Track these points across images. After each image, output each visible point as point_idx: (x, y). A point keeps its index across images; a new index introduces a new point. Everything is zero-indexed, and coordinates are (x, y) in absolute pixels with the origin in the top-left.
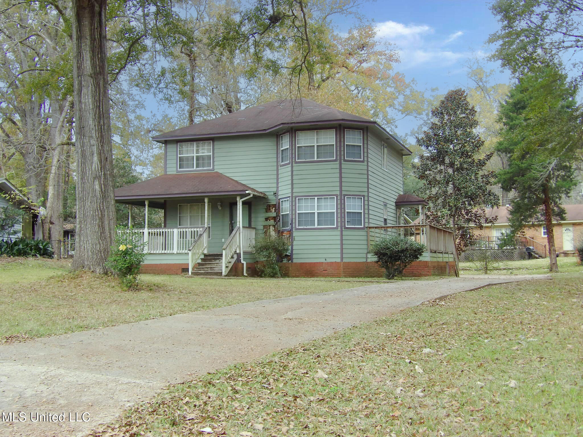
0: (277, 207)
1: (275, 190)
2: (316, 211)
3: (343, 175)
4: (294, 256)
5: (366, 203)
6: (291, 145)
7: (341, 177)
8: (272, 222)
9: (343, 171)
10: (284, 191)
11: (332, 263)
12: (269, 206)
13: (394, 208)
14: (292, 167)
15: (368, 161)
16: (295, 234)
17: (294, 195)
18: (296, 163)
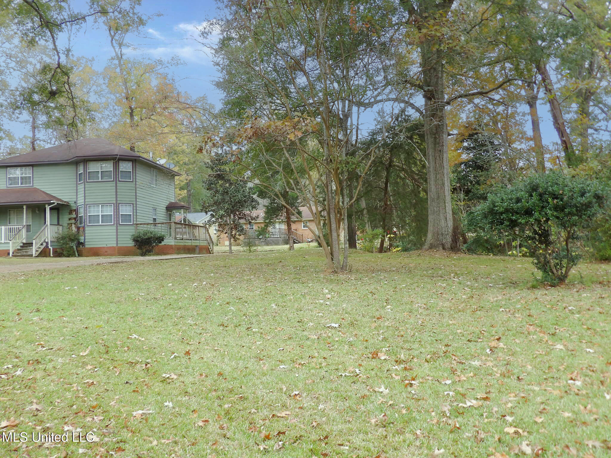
0: (76, 211)
1: (75, 200)
2: (100, 214)
3: (118, 191)
4: (86, 243)
5: (135, 208)
6: (84, 171)
7: (116, 192)
8: (73, 221)
9: (118, 188)
10: (81, 201)
11: (110, 247)
12: (71, 210)
13: (165, 211)
14: (85, 185)
15: (136, 181)
16: (86, 229)
17: (86, 203)
18: (87, 182)
